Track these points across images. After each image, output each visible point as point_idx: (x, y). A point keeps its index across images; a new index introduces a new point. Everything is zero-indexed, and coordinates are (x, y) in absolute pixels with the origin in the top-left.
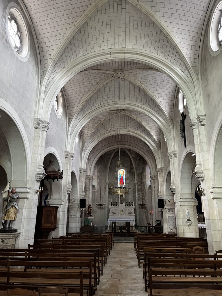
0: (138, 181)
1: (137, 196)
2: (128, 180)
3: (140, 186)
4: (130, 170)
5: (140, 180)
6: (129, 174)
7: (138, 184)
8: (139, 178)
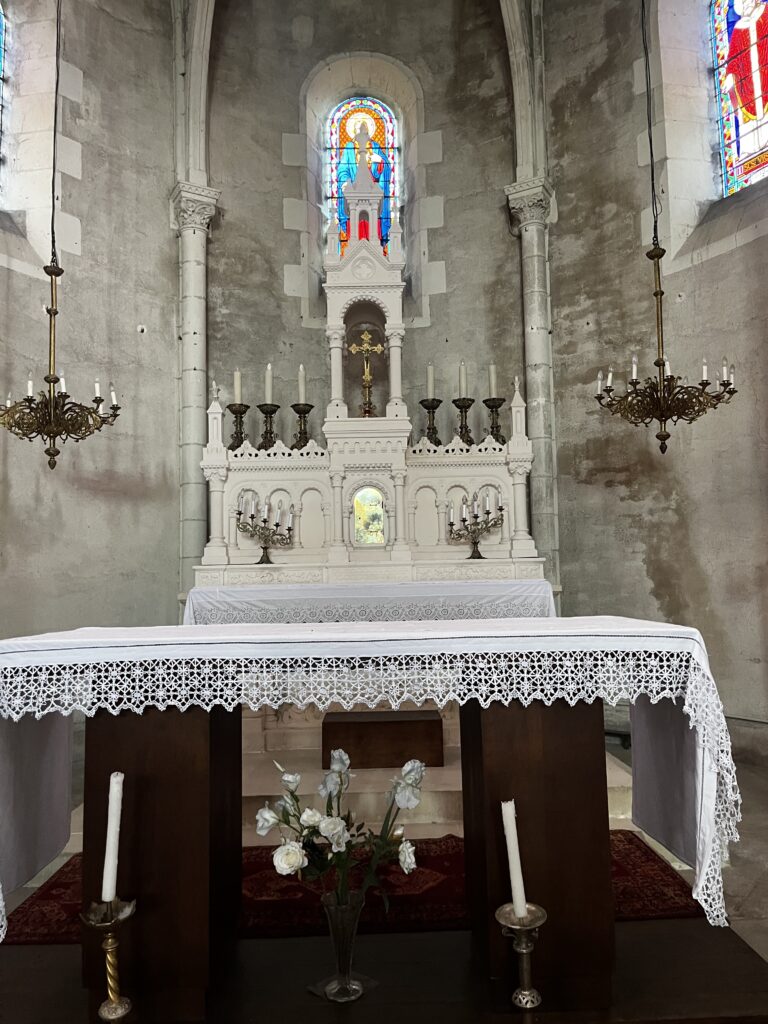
0: (557, 183)
1: (539, 347)
2: (431, 191)
3: (577, 231)
4: (455, 84)
5: (571, 174)
6: (441, 127)
7: (553, 218)
8: (559, 155)
